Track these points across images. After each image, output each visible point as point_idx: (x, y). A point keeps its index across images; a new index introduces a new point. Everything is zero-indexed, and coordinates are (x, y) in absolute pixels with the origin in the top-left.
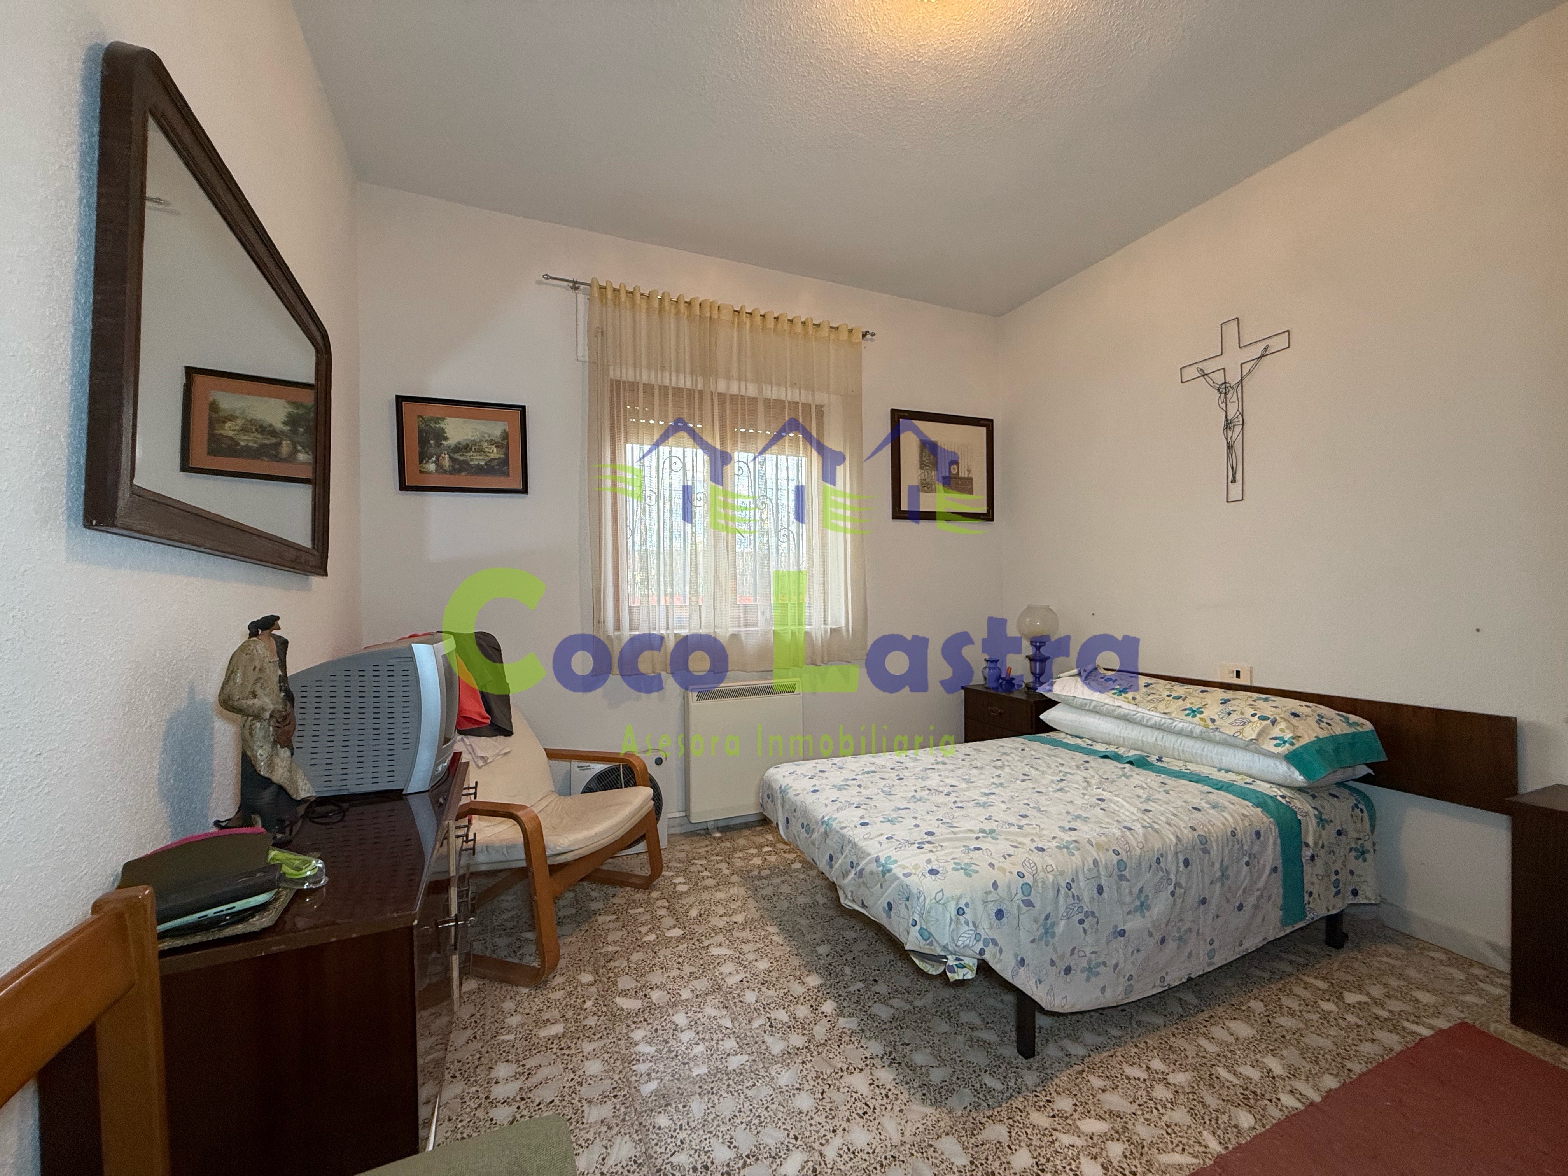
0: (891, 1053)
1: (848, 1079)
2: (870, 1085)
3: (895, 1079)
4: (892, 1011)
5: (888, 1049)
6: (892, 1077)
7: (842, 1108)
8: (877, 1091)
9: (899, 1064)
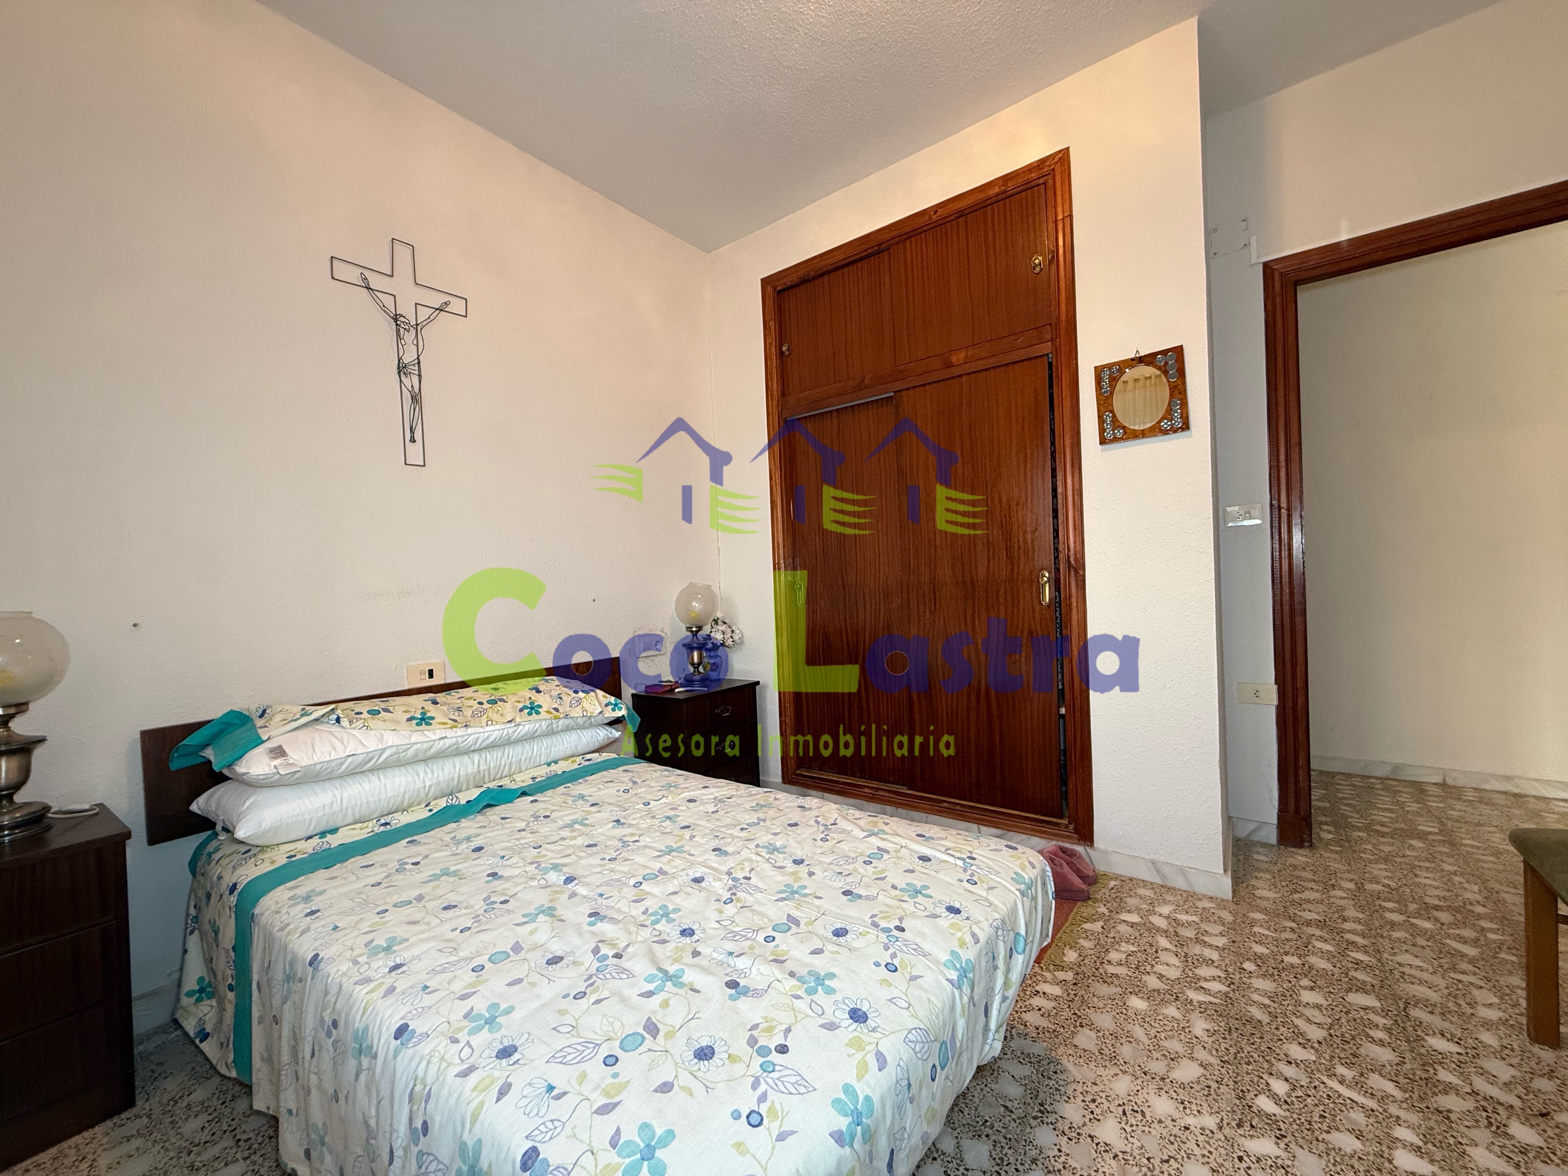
0: (1035, 1118)
1: (1118, 1144)
2: (1099, 1120)
3: (1066, 1102)
4: (966, 1143)
5: (1034, 1123)
6: (1067, 1105)
7: (1154, 1132)
8: (1098, 1111)
9: (1041, 1105)
